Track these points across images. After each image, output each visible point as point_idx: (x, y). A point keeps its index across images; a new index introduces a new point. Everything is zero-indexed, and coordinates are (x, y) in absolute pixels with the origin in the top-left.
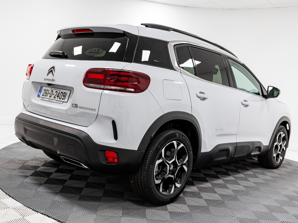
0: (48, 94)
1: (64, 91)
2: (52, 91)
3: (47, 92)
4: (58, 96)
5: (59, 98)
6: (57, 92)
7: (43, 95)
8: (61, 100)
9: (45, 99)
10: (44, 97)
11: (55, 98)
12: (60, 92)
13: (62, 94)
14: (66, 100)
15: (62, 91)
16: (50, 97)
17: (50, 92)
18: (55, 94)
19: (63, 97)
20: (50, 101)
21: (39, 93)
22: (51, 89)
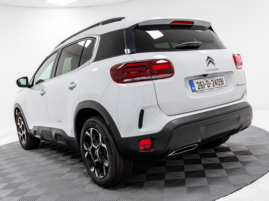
0: (205, 85)
1: (219, 78)
2: (207, 81)
3: (202, 84)
4: (216, 84)
5: (218, 85)
6: (212, 80)
7: (199, 88)
8: (221, 86)
9: (204, 91)
10: (202, 89)
11: (214, 86)
12: (215, 80)
13: (218, 80)
14: (225, 85)
15: (216, 78)
16: (209, 87)
17: (205, 83)
18: (212, 83)
19: (221, 83)
20: (211, 91)
21: (193, 88)
22: (204, 80)
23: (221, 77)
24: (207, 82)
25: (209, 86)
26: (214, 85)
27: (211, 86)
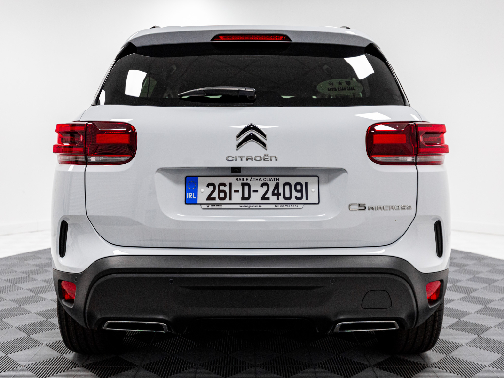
0: (233, 194)
2: (245, 184)
3: (224, 188)
4: (276, 194)
5: (281, 197)
6: (264, 184)
7: (210, 198)
8: (294, 201)
9: (224, 206)
10: (217, 201)
11: (267, 199)
12: (277, 184)
14: (313, 200)
16: (245, 199)
17: (237, 187)
18: (263, 189)
19: (296, 195)
20: (249, 209)
21: (190, 196)
22: (237, 180)
23: (303, 180)
24: (246, 188)
25: (246, 196)
26: (266, 196)
27: (256, 198)
